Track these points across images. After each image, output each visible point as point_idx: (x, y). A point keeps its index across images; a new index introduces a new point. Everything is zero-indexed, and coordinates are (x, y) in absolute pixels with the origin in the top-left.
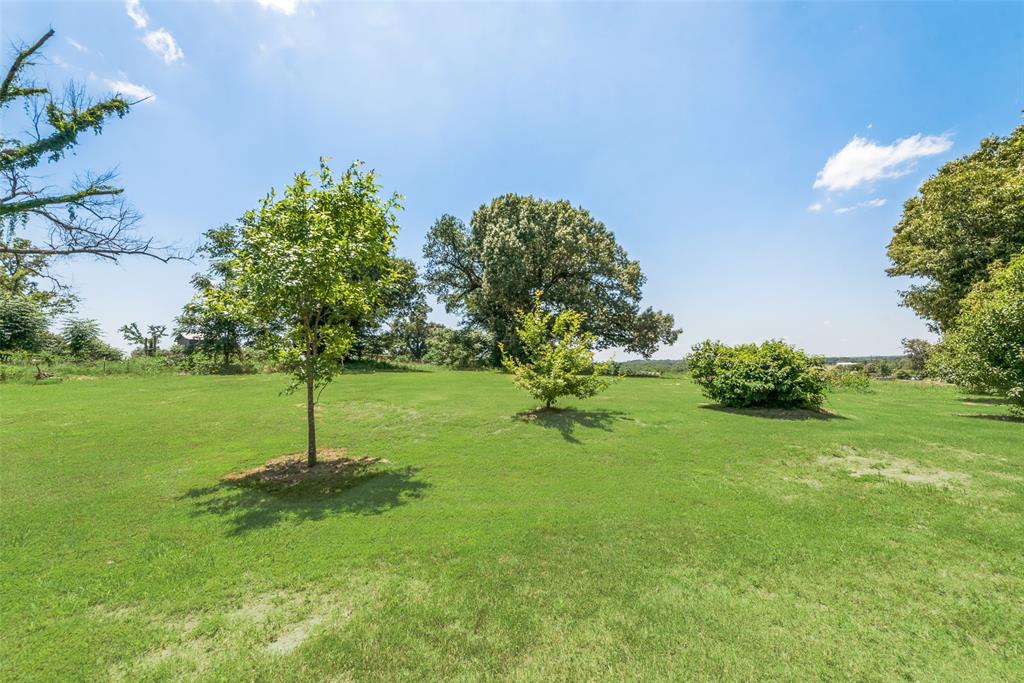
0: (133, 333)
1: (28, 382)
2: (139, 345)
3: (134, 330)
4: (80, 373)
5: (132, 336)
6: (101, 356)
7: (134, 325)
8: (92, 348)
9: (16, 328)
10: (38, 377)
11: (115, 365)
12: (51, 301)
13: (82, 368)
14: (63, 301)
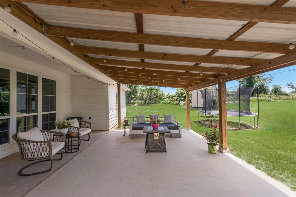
0: (291, 86)
1: (267, 102)
2: (293, 89)
3: (291, 85)
4: (278, 99)
5: (290, 87)
6: (284, 94)
7: (291, 83)
8: (280, 92)
9: (262, 89)
10: (269, 100)
11: (288, 97)
12: (266, 80)
13: (278, 98)
14: (269, 80)
